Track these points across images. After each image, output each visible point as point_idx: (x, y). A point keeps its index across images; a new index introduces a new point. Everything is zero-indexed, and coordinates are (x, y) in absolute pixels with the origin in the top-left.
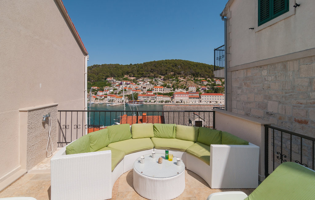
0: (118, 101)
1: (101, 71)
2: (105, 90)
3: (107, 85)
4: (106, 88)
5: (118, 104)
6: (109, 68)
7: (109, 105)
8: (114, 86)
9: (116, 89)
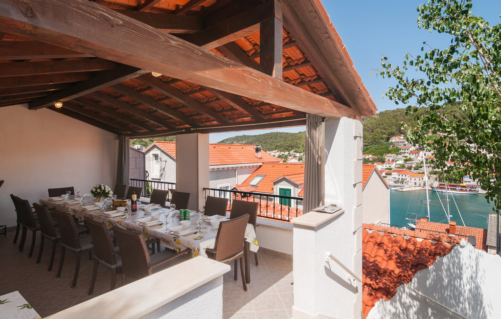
0: (415, 183)
1: (379, 125)
2: (386, 160)
3: (390, 152)
4: (388, 157)
5: (414, 189)
6: (394, 117)
7: (396, 189)
8: (405, 153)
9: (410, 160)
